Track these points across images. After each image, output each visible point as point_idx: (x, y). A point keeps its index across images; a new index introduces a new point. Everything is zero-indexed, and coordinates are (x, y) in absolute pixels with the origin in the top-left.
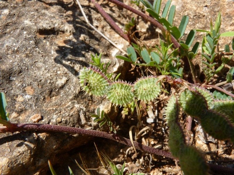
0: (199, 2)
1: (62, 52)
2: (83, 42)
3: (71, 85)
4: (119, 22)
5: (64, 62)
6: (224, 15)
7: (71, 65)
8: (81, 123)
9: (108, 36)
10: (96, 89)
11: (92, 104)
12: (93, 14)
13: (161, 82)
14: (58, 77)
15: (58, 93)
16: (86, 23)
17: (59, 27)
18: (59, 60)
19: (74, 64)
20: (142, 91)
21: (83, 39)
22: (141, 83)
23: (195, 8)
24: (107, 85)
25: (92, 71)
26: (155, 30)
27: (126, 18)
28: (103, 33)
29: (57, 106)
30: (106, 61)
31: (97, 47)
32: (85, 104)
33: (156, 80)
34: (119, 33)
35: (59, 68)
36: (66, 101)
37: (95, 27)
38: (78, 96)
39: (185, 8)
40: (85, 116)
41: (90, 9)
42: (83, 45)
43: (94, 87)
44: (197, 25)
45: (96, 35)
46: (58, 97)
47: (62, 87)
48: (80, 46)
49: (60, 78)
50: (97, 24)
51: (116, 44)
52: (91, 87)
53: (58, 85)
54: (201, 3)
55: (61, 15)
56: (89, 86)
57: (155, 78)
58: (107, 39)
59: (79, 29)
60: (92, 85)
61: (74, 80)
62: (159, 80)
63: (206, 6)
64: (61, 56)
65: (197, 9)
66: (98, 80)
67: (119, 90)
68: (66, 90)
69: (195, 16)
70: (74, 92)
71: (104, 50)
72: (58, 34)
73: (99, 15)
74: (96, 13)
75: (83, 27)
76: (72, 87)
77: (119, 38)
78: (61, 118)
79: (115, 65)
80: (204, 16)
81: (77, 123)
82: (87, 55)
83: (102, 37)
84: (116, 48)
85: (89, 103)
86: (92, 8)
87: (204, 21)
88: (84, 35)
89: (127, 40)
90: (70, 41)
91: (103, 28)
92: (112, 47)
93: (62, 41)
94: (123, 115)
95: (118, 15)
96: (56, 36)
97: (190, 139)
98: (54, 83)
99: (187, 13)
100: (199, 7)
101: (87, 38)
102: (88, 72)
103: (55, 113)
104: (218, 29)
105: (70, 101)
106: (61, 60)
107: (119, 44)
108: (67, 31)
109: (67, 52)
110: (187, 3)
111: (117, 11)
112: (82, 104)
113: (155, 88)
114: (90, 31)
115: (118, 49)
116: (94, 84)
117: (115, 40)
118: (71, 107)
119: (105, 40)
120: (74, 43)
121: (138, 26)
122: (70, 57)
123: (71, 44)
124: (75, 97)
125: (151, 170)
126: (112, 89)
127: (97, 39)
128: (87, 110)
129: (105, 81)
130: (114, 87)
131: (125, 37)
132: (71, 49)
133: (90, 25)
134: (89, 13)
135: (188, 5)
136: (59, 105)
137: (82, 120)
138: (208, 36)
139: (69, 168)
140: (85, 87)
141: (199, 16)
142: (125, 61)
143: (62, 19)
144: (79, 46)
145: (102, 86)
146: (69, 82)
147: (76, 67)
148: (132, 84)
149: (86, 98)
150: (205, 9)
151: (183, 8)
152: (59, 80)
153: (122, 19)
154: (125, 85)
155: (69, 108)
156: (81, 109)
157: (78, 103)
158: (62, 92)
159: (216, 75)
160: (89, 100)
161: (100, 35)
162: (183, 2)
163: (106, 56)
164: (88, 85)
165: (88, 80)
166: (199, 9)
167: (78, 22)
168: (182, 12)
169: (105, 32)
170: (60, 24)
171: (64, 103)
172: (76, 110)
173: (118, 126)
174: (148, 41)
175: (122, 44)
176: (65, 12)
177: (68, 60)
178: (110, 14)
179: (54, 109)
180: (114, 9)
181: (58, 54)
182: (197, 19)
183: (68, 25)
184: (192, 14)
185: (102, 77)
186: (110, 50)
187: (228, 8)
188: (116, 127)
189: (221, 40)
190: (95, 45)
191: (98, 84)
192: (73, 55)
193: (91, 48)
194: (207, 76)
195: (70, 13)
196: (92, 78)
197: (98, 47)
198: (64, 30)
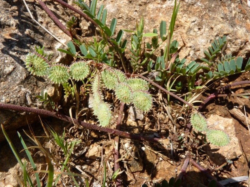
0: (131, 7)
1: (9, 44)
2: (28, 36)
3: (18, 72)
4: (63, 20)
5: (11, 52)
6: (149, 19)
7: (17, 55)
8: (28, 104)
9: (52, 32)
10: (39, 70)
11: (37, 89)
12: (38, 10)
13: (89, 65)
14: (5, 65)
15: (6, 79)
16: (31, 19)
17: (5, 21)
18: (6, 51)
19: (20, 54)
20: (76, 72)
21: (29, 33)
22: (75, 66)
23: (127, 12)
24: (49, 67)
25: (36, 56)
26: (95, 28)
27: (69, 16)
28: (47, 28)
29: (5, 90)
30: (50, 53)
31: (41, 41)
32: (31, 88)
33: (86, 63)
34: (62, 29)
35: (7, 58)
36: (14, 86)
37: (40, 23)
38: (24, 81)
39: (120, 11)
40: (31, 98)
41: (35, 5)
42: (28, 39)
43: (37, 68)
44: (129, 26)
45: (40, 30)
46: (7, 82)
47: (10, 74)
48: (26, 39)
49: (8, 66)
50: (41, 20)
51: (59, 39)
52: (35, 68)
53: (6, 72)
54: (132, 8)
55: (6, 10)
56: (33, 68)
57: (85, 62)
58: (51, 34)
59: (24, 24)
60: (36, 67)
61: (20, 68)
62: (87, 63)
63: (136, 11)
64: (8, 47)
65: (129, 13)
66: (41, 63)
67: (58, 71)
68: (13, 76)
69: (128, 18)
70: (21, 78)
71: (48, 44)
72: (4, 28)
73: (44, 12)
74: (41, 9)
75: (28, 22)
76: (19, 74)
77: (63, 33)
78: (9, 99)
79: (58, 56)
80: (134, 19)
81: (24, 103)
82: (32, 47)
83: (46, 32)
84: (59, 42)
85: (34, 88)
86: (37, 5)
87: (134, 23)
88: (29, 30)
89: (70, 36)
90: (15, 34)
91: (47, 24)
92: (56, 41)
93: (8, 34)
94: (65, 99)
95: (62, 13)
96: (2, 29)
97: (122, 117)
98: (2, 70)
99: (121, 15)
100: (130, 11)
101: (32, 33)
102: (33, 56)
103: (4, 95)
104: (142, 31)
105: (17, 86)
106: (8, 51)
107: (62, 39)
108: (13, 25)
109: (13, 44)
110: (121, 7)
111: (61, 9)
112: (28, 88)
113: (85, 70)
114: (34, 26)
115: (61, 43)
116: (38, 66)
117: (58, 35)
118: (18, 91)
119: (49, 35)
120: (20, 36)
121: (81, 24)
122: (16, 48)
123: (17, 37)
124: (21, 82)
125: (91, 144)
126: (52, 70)
127: (41, 34)
128: (33, 93)
129: (47, 63)
130: (54, 68)
131: (67, 33)
132: (17, 42)
133: (35, 21)
134: (34, 9)
135: (121, 8)
136: (7, 89)
137: (28, 101)
138: (135, 35)
139: (18, 132)
140: (30, 68)
141: (131, 18)
142: (67, 54)
143: (8, 14)
144: (24, 39)
145: (44, 68)
146: (16, 69)
147: (22, 57)
148: (68, 67)
149: (32, 84)
150: (135, 13)
151: (118, 11)
152: (7, 67)
153: (66, 16)
154: (62, 67)
155: (16, 91)
156: (27, 92)
157: (25, 87)
158: (10, 78)
159: (141, 67)
160: (35, 86)
161: (45, 30)
162: (118, 6)
163: (50, 48)
164: (33, 66)
165: (33, 63)
166: (130, 13)
167: (23, 18)
168: (117, 15)
169: (49, 27)
170: (6, 18)
171: (11, 87)
172: (23, 93)
173: (60, 106)
174: (90, 38)
175: (64, 39)
176: (11, 7)
177: (15, 51)
178: (55, 11)
179: (3, 91)
180: (58, 6)
181: (5, 46)
182: (129, 21)
183: (14, 20)
184: (125, 17)
185: (44, 61)
186: (54, 44)
187: (152, 14)
188: (58, 107)
189: (147, 40)
190: (40, 39)
191: (41, 66)
192: (19, 47)
193: (36, 42)
194: (133, 67)
195: (15, 8)
196: (36, 61)
197: (43, 41)
198: (10, 24)
